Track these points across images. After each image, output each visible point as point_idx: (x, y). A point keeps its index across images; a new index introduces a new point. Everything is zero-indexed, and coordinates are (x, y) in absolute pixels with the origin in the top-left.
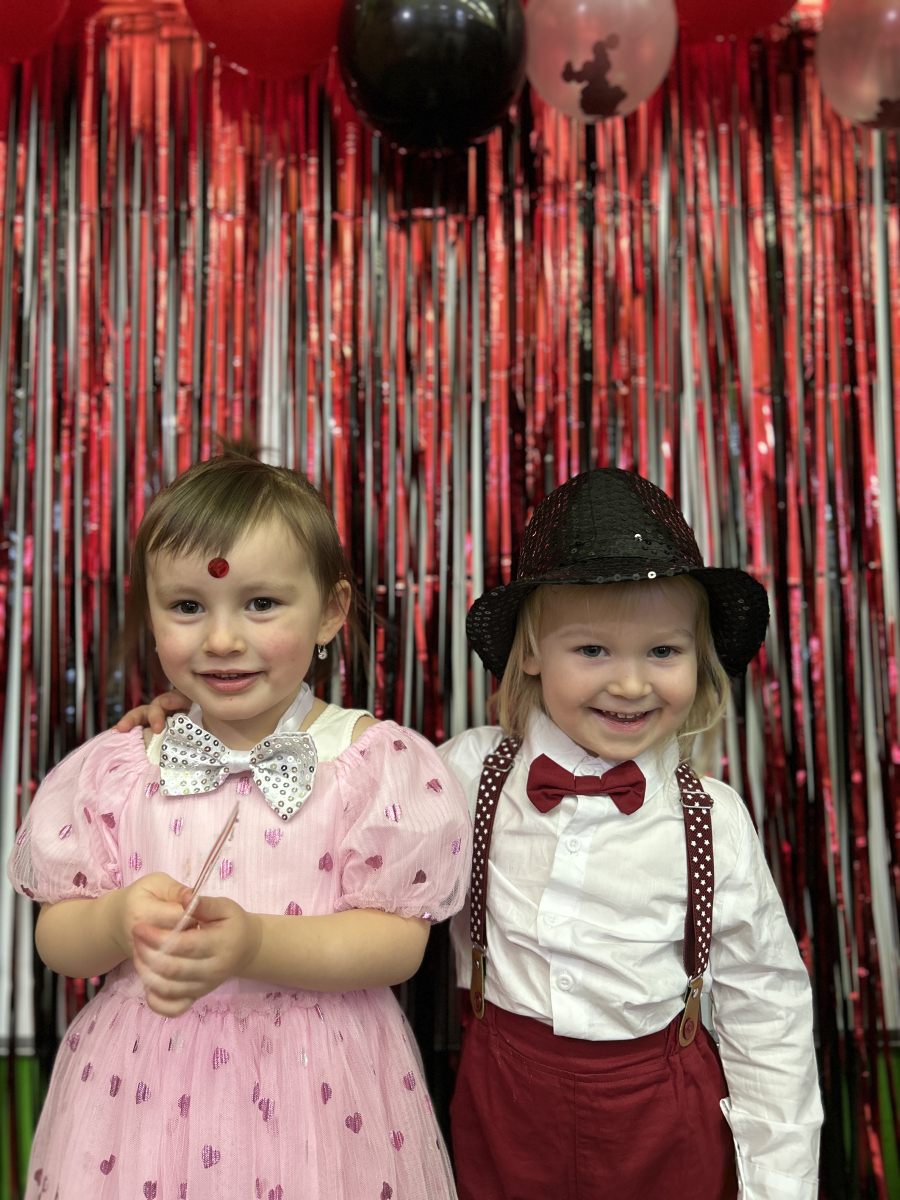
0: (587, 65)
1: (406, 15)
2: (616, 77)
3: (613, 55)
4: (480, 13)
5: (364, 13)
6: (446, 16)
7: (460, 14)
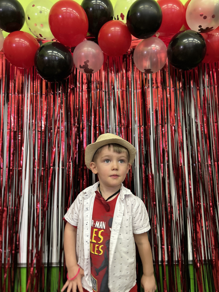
0: (83, 65)
1: (46, 58)
2: (90, 67)
3: (88, 64)
6: (54, 58)
7: (57, 58)
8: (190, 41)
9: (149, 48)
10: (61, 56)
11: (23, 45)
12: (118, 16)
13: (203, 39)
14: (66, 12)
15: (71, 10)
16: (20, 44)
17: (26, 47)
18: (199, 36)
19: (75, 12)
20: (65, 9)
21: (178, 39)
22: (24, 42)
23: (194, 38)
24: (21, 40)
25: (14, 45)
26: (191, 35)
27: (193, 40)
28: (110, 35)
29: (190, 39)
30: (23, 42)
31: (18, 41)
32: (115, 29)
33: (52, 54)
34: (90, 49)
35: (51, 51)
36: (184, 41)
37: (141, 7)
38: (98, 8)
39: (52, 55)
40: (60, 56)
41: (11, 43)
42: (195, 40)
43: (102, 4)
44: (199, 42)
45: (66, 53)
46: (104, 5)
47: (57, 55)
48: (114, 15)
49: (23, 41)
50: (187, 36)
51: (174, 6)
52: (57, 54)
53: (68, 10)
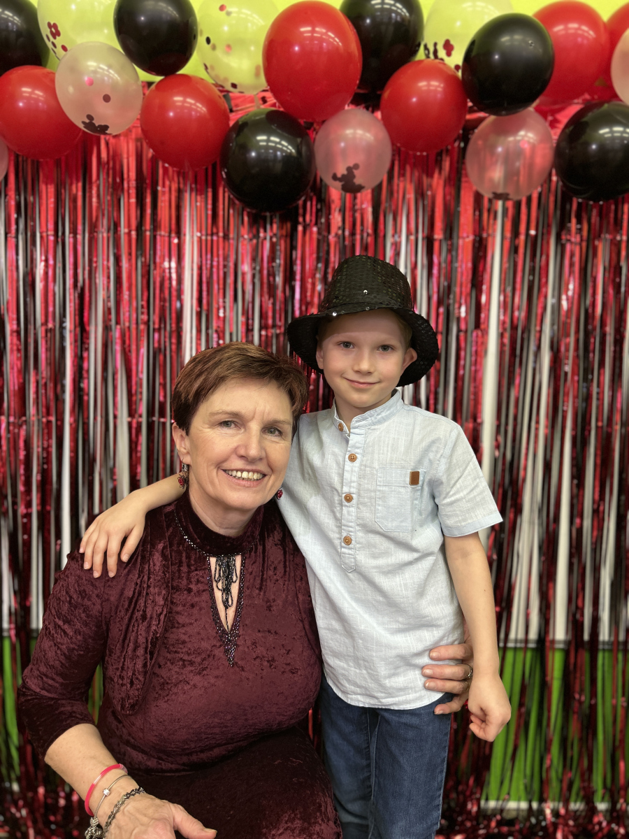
0: (343, 176)
1: (253, 154)
2: (358, 181)
3: (356, 172)
4: (289, 151)
5: (234, 148)
6: (272, 155)
7: (279, 153)
8: (615, 134)
9: (511, 139)
10: (290, 147)
11: (193, 113)
12: (435, 44)
14: (312, 38)
15: (324, 31)
16: (186, 111)
17: (201, 119)
19: (333, 36)
20: (309, 29)
21: (586, 124)
22: (195, 104)
23: (626, 125)
24: (189, 100)
25: (171, 114)
26: (619, 118)
27: (622, 132)
28: (414, 100)
29: (615, 129)
30: (193, 107)
31: (179, 104)
32: (429, 85)
33: (267, 145)
34: (360, 132)
35: (264, 138)
36: (602, 132)
37: (505, 39)
38: (386, 20)
39: (267, 147)
40: (285, 149)
41: (163, 108)
42: (628, 131)
43: (398, 8)
45: (299, 140)
46: (401, 9)
47: (279, 146)
48: (423, 39)
49: (192, 101)
50: (610, 120)
51: (584, 28)
52: (280, 143)
53: (317, 32)
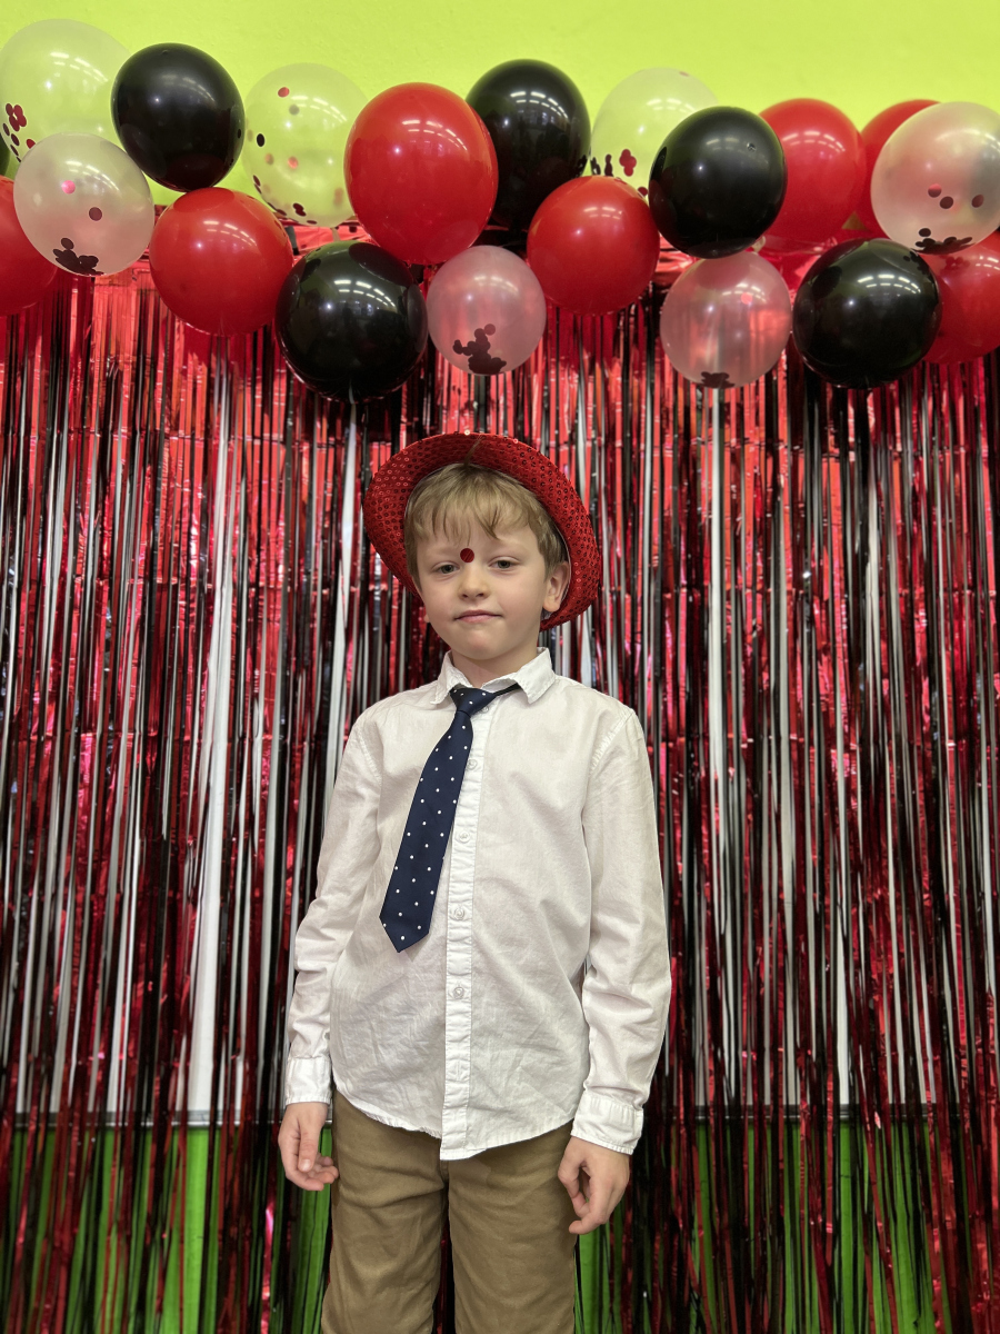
0: (470, 343)
3: (490, 338)
4: (386, 304)
5: (297, 299)
8: (883, 284)
9: (727, 293)
10: (387, 298)
11: (235, 245)
12: (608, 158)
13: (931, 278)
14: (421, 136)
15: (441, 126)
16: (223, 241)
17: (246, 257)
18: (917, 265)
19: (454, 135)
20: (417, 122)
21: (838, 271)
22: (238, 233)
23: (897, 271)
24: (228, 225)
25: (199, 246)
26: (886, 260)
27: (893, 282)
28: (579, 232)
29: (883, 276)
30: (235, 235)
31: (214, 230)
32: (600, 212)
33: (351, 293)
34: (496, 279)
35: (347, 282)
36: (861, 281)
37: (712, 142)
38: (533, 121)
39: (351, 296)
40: (379, 300)
41: (187, 237)
42: (902, 279)
43: (551, 105)
44: (916, 287)
45: (403, 289)
47: (371, 296)
48: (590, 152)
49: (235, 228)
50: (874, 263)
51: (827, 136)
53: (429, 128)
